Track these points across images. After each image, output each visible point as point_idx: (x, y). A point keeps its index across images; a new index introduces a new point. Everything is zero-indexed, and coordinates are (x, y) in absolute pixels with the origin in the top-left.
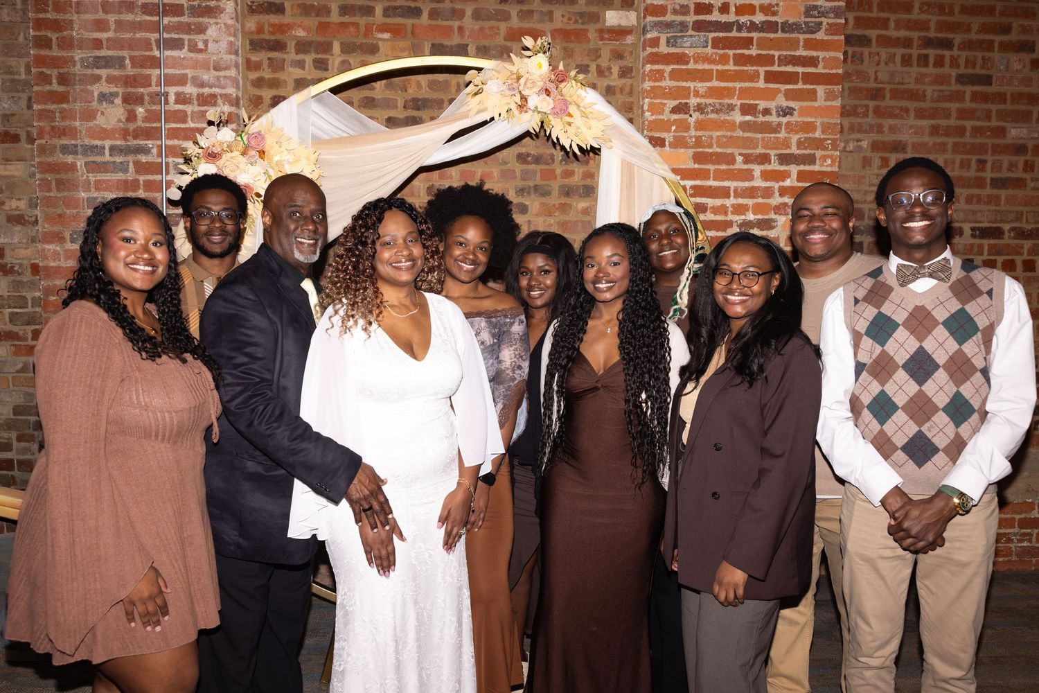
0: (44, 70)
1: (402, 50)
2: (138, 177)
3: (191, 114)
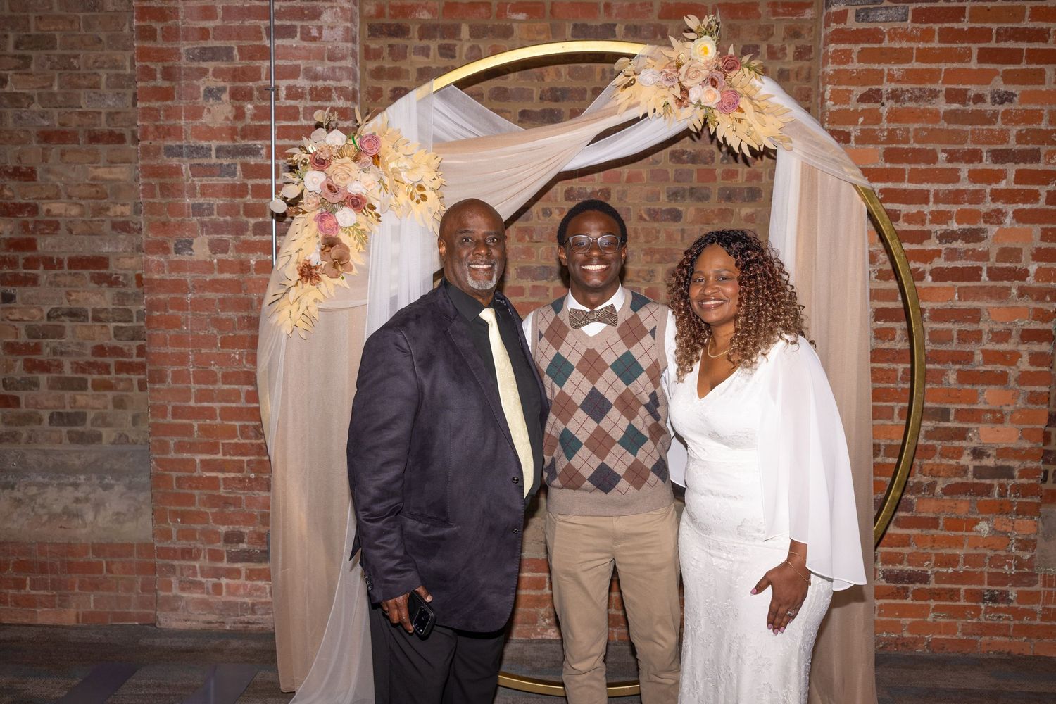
0: (148, 64)
1: (539, 33)
2: (246, 181)
3: (304, 111)
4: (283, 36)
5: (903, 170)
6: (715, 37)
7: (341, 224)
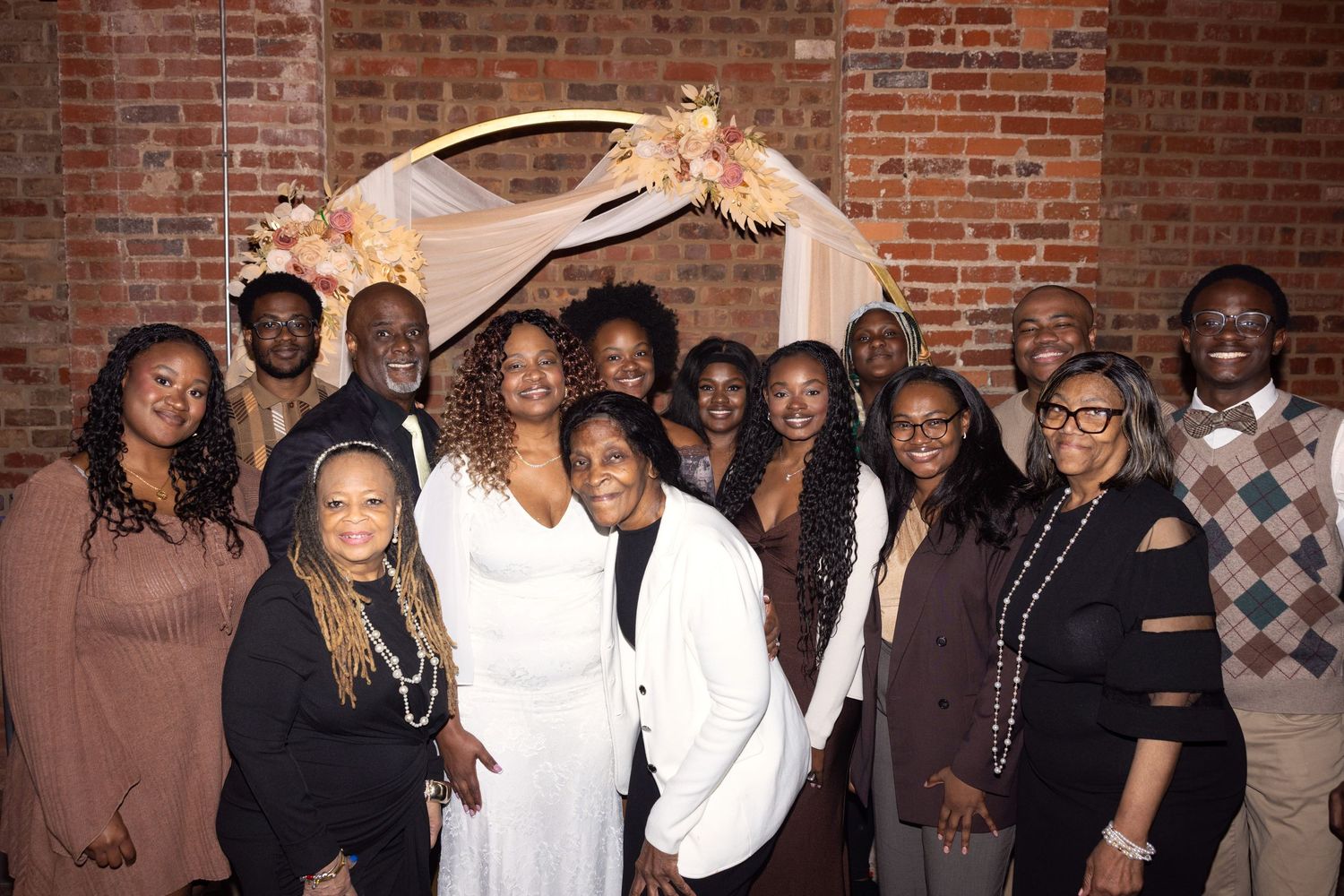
0: (76, 124)
1: (532, 93)
2: (194, 259)
3: (262, 178)
4: (237, 95)
5: (929, 246)
6: (716, 107)
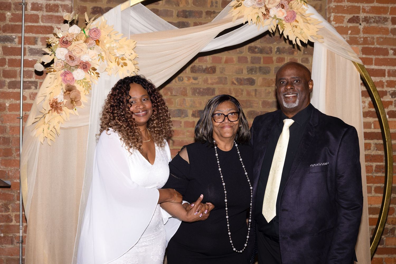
2: (5, 57)
3: (42, 17)
5: (372, 59)
7: (75, 78)
